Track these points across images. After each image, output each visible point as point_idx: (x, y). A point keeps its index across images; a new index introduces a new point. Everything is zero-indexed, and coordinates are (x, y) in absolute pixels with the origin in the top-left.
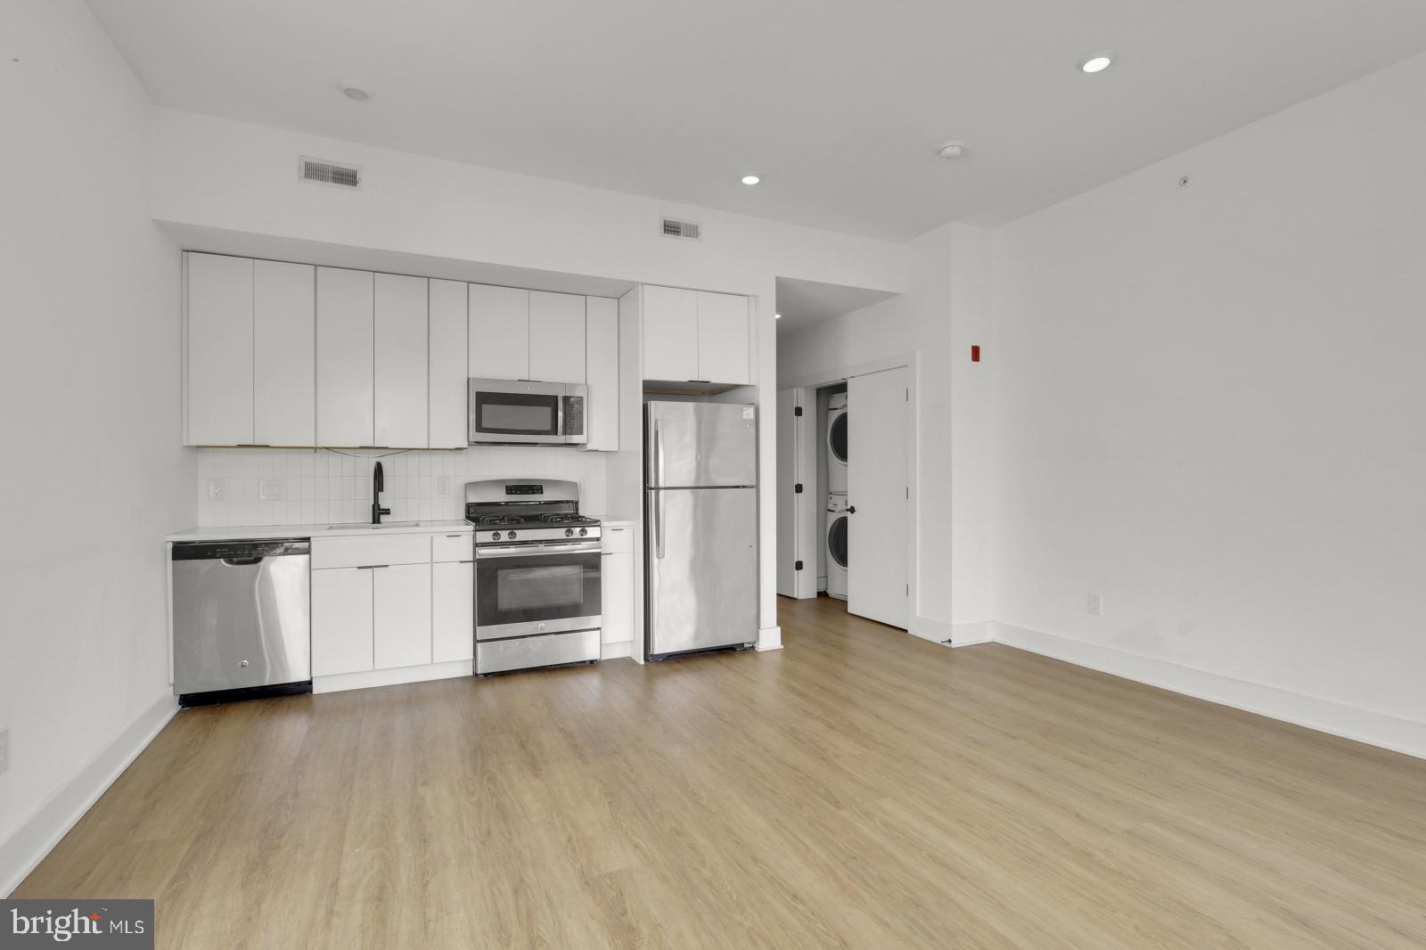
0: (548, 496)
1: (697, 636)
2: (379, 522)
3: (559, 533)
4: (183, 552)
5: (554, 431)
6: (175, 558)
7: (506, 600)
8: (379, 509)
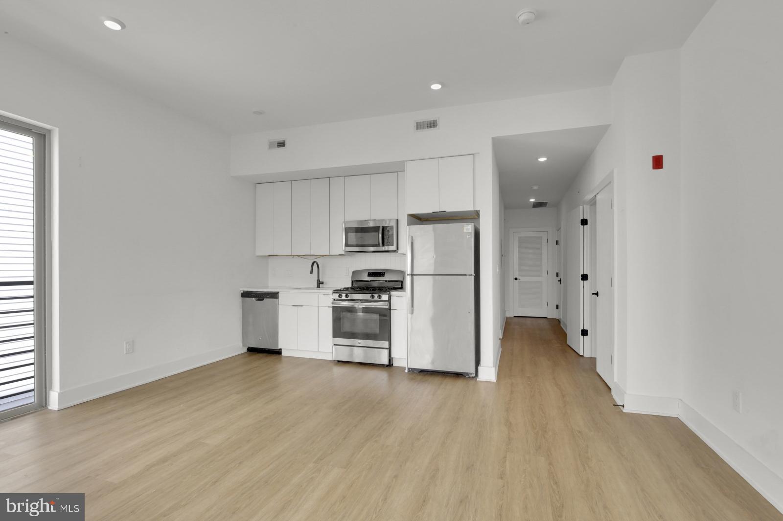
0: (387, 277)
1: (433, 363)
2: (319, 287)
3: (368, 296)
4: (245, 295)
5: (378, 245)
6: (242, 297)
7: (347, 327)
8: (319, 281)
